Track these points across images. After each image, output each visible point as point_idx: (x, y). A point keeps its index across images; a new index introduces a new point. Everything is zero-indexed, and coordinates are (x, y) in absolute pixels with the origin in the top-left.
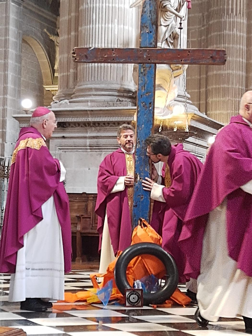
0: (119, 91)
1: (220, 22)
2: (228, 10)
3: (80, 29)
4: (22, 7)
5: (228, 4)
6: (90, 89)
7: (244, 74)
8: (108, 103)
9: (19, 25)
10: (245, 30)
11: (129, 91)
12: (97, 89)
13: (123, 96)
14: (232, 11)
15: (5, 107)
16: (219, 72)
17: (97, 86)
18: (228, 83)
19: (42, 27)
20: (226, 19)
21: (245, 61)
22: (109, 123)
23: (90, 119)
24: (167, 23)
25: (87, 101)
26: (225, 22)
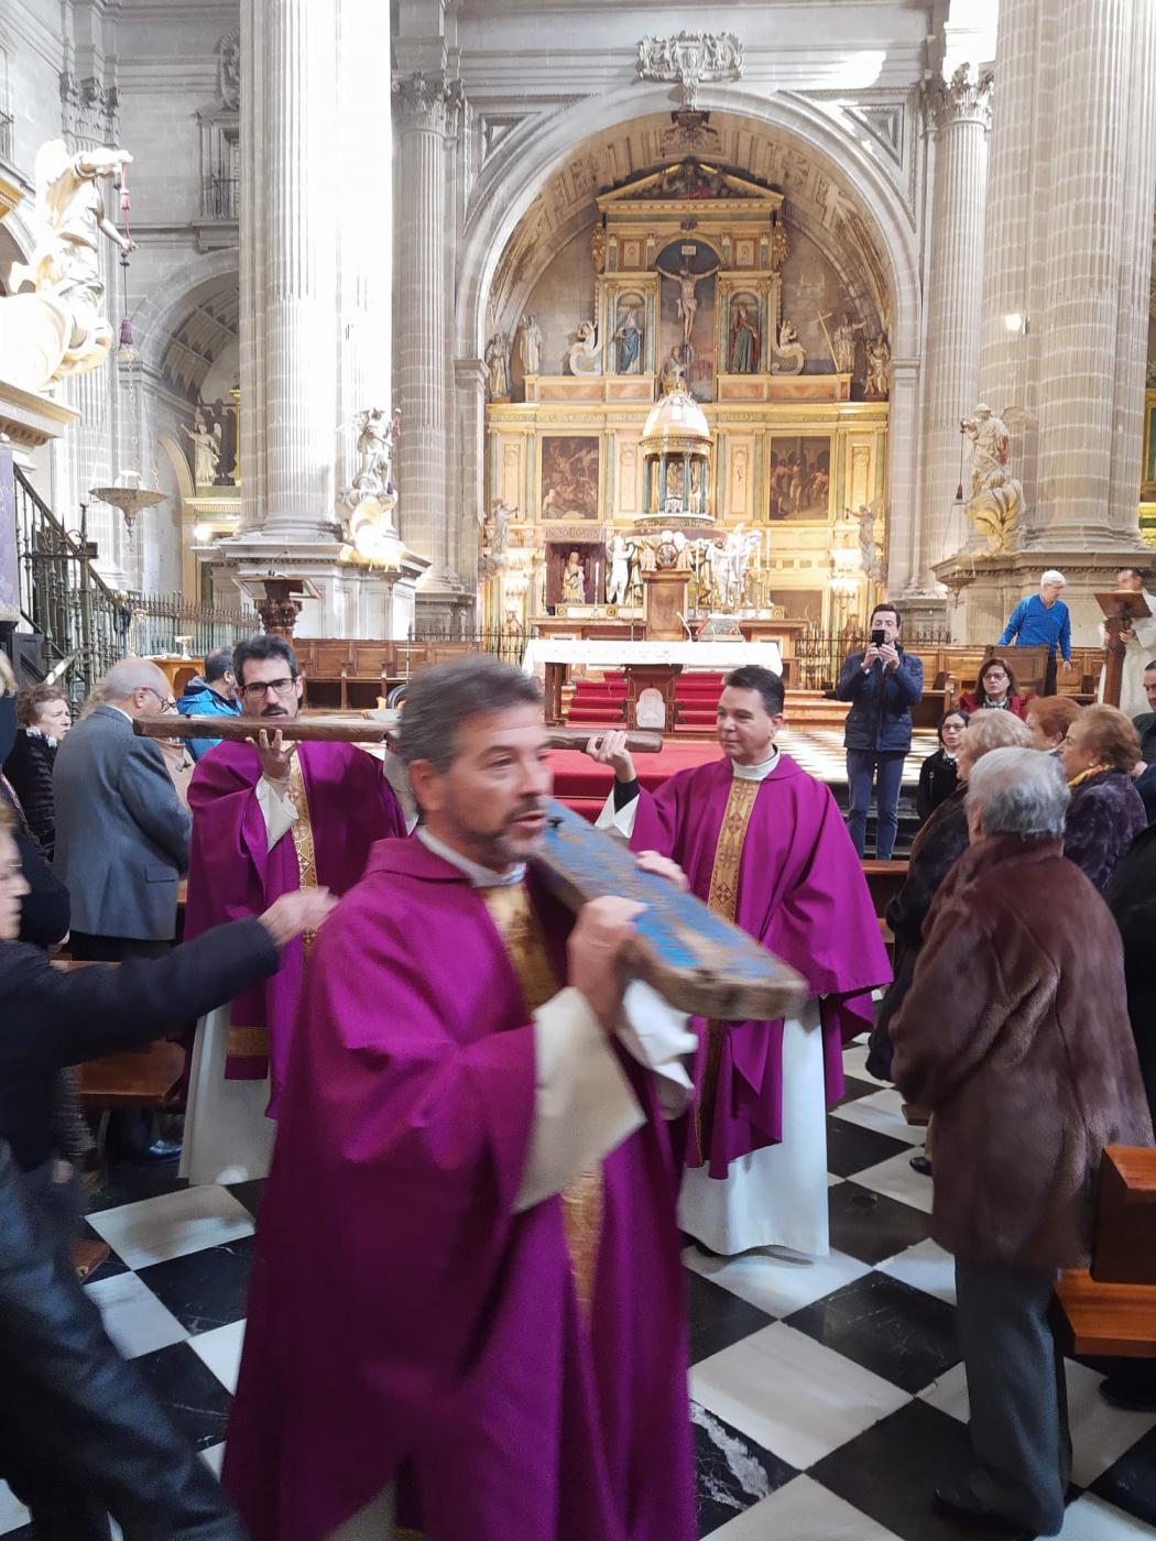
0: (319, 524)
1: (415, 434)
2: (424, 419)
3: (269, 450)
4: (155, 398)
5: (424, 414)
6: (286, 521)
7: (444, 497)
8: (309, 538)
9: (153, 422)
10: (444, 444)
11: (330, 524)
12: (293, 522)
13: (325, 530)
14: (428, 422)
15: (141, 527)
16: (414, 495)
17: (294, 518)
18: (426, 508)
19: (178, 422)
20: (421, 431)
21: (444, 482)
22: (310, 560)
23: (289, 556)
24: (374, 451)
25: (283, 535)
26: (421, 434)
